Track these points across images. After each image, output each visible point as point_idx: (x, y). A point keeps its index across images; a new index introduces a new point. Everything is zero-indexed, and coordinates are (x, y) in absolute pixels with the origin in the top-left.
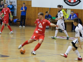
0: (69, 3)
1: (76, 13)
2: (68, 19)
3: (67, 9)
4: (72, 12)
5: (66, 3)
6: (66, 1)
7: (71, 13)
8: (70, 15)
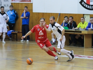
0: (87, 6)
2: (86, 30)
3: (84, 15)
5: (83, 5)
6: (83, 3)
7: (90, 21)
8: (89, 23)
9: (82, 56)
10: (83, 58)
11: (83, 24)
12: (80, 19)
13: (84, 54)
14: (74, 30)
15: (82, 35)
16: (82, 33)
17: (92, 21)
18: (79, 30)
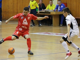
1: (64, 3)
4: (60, 2)
7: (58, 3)
8: (57, 5)
9: (51, 33)
10: (52, 35)
11: (51, 6)
12: (49, 2)
13: (53, 32)
14: (44, 11)
15: (51, 16)
16: (51, 14)
17: (60, 4)
18: (48, 11)
